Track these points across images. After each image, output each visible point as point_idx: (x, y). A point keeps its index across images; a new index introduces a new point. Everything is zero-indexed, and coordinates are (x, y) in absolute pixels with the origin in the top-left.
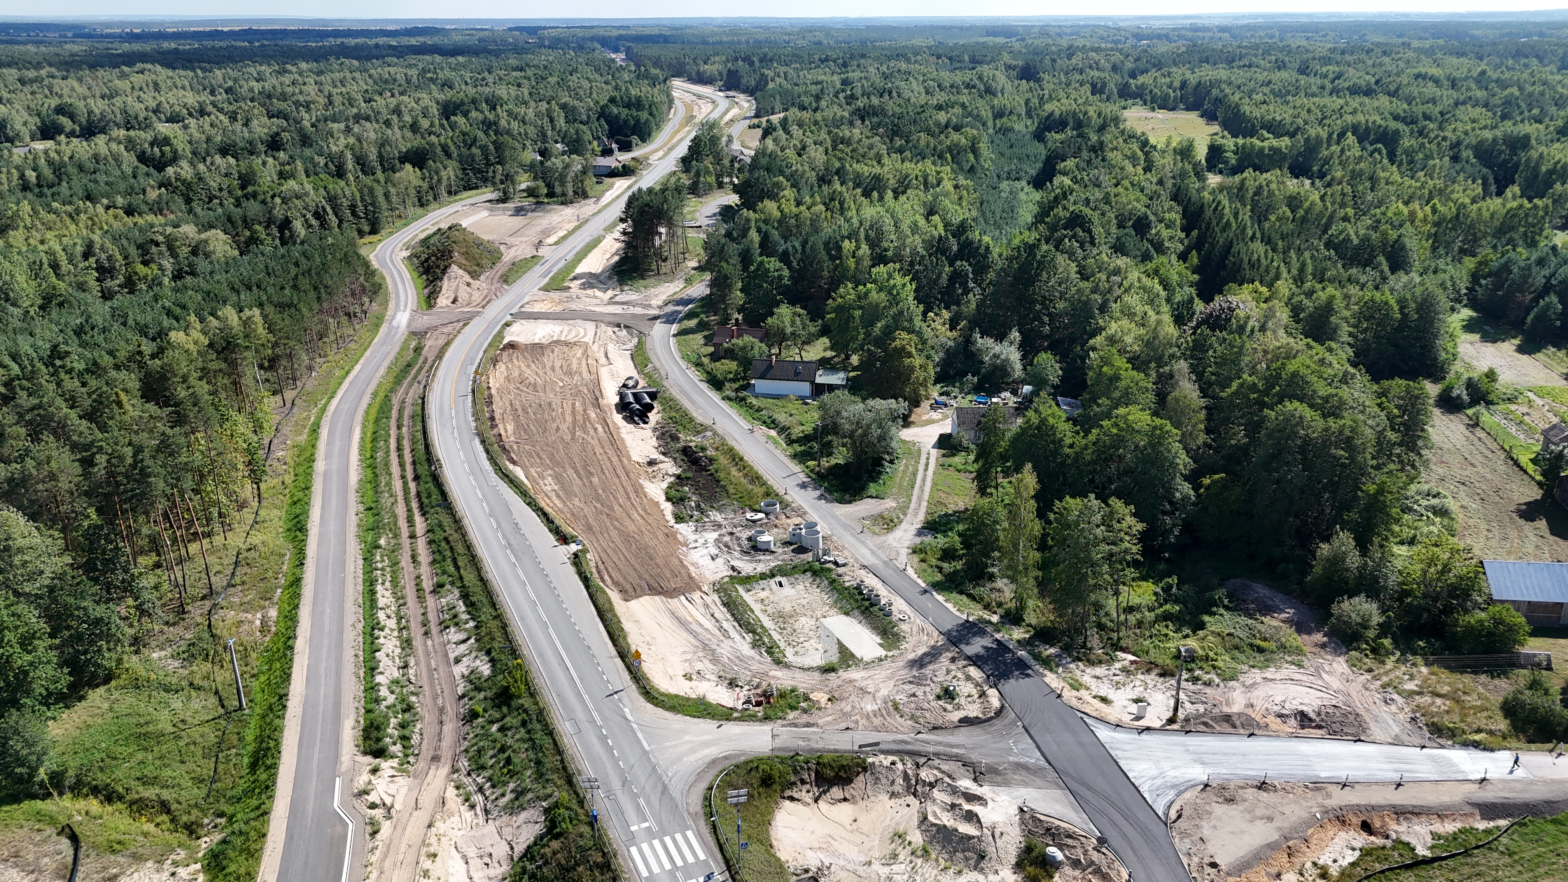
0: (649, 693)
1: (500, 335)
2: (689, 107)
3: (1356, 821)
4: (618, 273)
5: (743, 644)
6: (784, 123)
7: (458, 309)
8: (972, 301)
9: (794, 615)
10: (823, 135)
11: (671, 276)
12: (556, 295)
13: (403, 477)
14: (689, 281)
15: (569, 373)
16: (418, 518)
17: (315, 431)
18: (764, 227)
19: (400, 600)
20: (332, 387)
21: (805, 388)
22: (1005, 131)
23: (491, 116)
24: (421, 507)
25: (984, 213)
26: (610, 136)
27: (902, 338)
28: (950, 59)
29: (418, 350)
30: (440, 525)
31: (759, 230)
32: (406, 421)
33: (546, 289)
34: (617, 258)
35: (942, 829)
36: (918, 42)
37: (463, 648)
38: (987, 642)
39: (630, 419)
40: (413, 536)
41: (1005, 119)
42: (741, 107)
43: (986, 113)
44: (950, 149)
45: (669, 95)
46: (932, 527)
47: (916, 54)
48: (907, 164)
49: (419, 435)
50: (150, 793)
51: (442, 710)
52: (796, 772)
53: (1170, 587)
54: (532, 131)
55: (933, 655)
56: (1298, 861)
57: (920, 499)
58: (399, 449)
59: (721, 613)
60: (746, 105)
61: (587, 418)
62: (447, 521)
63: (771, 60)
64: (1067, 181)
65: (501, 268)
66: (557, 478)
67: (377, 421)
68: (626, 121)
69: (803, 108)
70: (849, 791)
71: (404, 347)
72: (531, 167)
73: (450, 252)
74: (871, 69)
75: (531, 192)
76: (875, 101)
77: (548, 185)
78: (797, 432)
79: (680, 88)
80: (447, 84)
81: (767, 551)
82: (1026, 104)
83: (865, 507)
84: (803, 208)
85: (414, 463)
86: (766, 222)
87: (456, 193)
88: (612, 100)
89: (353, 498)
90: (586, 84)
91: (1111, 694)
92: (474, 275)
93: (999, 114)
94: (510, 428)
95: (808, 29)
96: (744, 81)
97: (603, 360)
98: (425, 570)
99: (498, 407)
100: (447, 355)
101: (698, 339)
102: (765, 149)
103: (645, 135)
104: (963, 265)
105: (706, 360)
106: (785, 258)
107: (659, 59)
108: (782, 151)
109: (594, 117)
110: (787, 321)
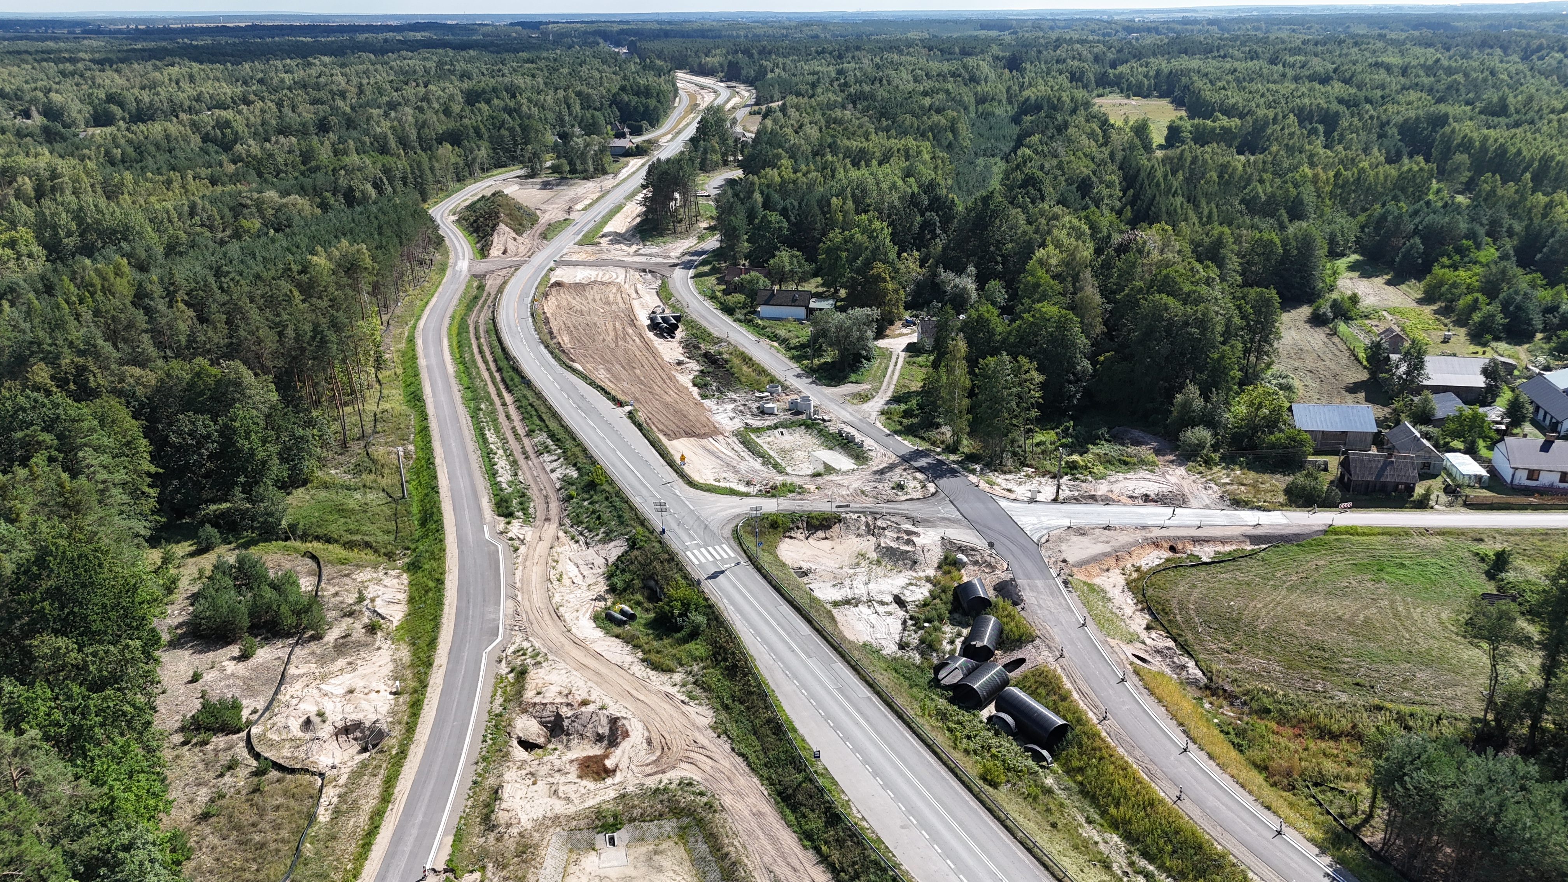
0: (691, 483)
1: (547, 276)
2: (692, 96)
3: (1165, 545)
4: (640, 232)
5: (756, 464)
6: (783, 109)
7: (509, 259)
8: (939, 245)
9: (793, 450)
10: (818, 116)
11: (687, 233)
12: (589, 249)
13: (488, 369)
14: (701, 238)
15: (608, 303)
16: (505, 394)
17: (411, 340)
18: (766, 191)
19: (505, 441)
20: (417, 311)
21: (801, 312)
22: (986, 116)
23: (512, 104)
24: (507, 387)
25: (959, 183)
26: (623, 121)
27: (879, 267)
28: (941, 51)
29: (481, 287)
30: (525, 396)
31: (762, 193)
32: (482, 334)
33: (580, 243)
34: (638, 219)
35: (889, 549)
36: (912, 35)
37: (555, 464)
38: (930, 460)
39: (660, 335)
40: (504, 404)
41: (987, 105)
42: (742, 97)
43: (968, 98)
44: (931, 129)
45: (674, 85)
46: (896, 399)
47: (909, 46)
48: (892, 141)
49: (496, 343)
50: (357, 537)
51: (546, 497)
52: (793, 522)
53: (1068, 428)
54: (551, 116)
55: (891, 467)
56: (1122, 564)
57: (889, 384)
58: (481, 352)
59: (739, 447)
60: (747, 94)
61: (626, 333)
62: (529, 394)
63: (770, 53)
64: (1028, 151)
65: (539, 228)
66: (608, 370)
67: (459, 334)
68: (636, 108)
69: (798, 94)
70: (829, 534)
71: (469, 286)
72: (555, 148)
73: (497, 213)
74: (866, 61)
75: (555, 169)
76: (867, 88)
77: (570, 163)
78: (794, 342)
79: (684, 80)
80: (465, 75)
81: (772, 414)
82: (1008, 92)
83: (847, 388)
84: (799, 174)
85: (495, 361)
86: (768, 186)
87: (488, 170)
88: (623, 89)
89: (453, 382)
90: (597, 75)
91: (1014, 487)
92: (519, 233)
93: (981, 100)
94: (566, 339)
95: (806, 23)
96: (744, 72)
97: (634, 295)
98: (518, 424)
99: (554, 326)
100: (506, 291)
101: (712, 280)
102: (765, 127)
103: (654, 121)
104: (931, 215)
105: (719, 294)
106: (784, 212)
107: (662, 52)
108: (781, 128)
109: (606, 104)
110: (786, 260)
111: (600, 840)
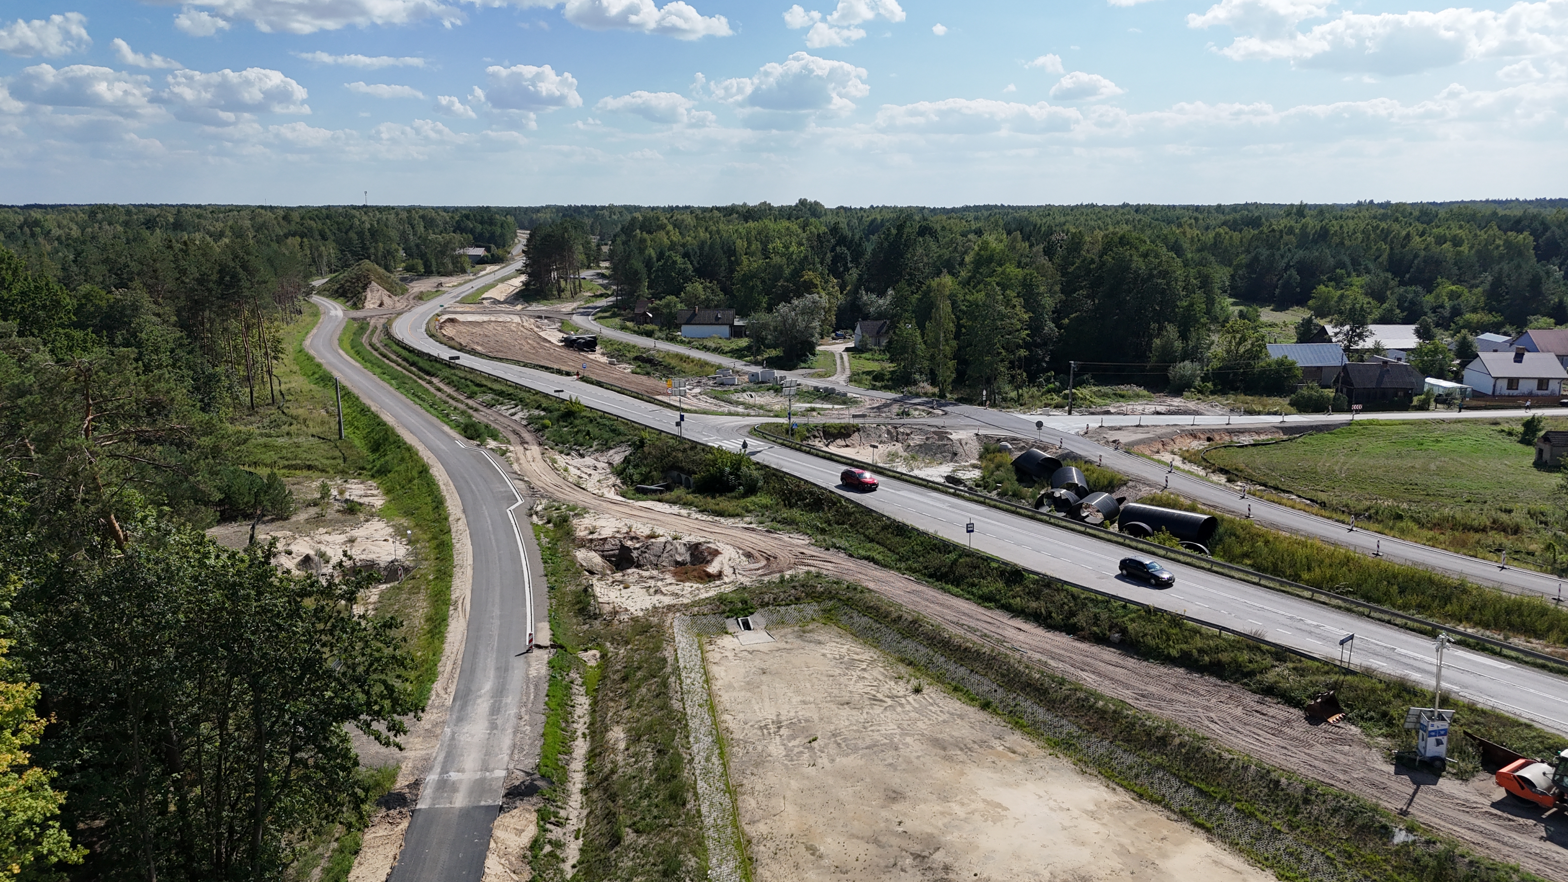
1: (436, 317)
3: (1202, 436)
4: (522, 298)
7: (388, 308)
11: (572, 299)
12: (473, 305)
13: (399, 365)
14: (589, 301)
15: (513, 332)
16: (427, 377)
21: (725, 330)
24: (428, 373)
27: (809, 275)
29: (364, 324)
30: (453, 374)
32: (380, 347)
33: (461, 302)
34: (517, 290)
35: (923, 446)
37: (513, 410)
39: (579, 350)
40: (430, 383)
49: (400, 350)
51: (514, 430)
52: (808, 431)
53: (1050, 377)
55: (886, 405)
57: (843, 368)
58: (384, 356)
61: (542, 346)
62: (458, 372)
65: (412, 294)
70: (847, 442)
71: (350, 324)
73: (366, 276)
78: (726, 349)
81: (733, 384)
83: (803, 371)
92: (393, 293)
94: (478, 348)
97: (538, 329)
99: (460, 341)
100: (394, 326)
101: (617, 320)
104: (842, 250)
105: (630, 327)
110: (700, 289)
111: (731, 624)
